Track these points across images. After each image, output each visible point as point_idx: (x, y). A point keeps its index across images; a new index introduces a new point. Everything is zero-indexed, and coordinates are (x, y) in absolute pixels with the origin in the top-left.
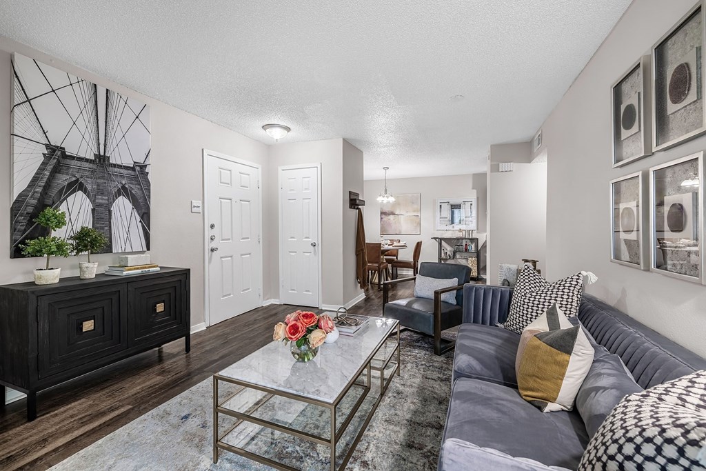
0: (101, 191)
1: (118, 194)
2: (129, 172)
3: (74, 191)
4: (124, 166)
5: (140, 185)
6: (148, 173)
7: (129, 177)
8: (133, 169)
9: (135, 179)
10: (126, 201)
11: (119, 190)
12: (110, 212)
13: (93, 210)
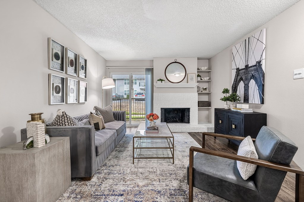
0: (246, 79)
1: (251, 78)
2: (255, 67)
3: (241, 81)
4: (253, 66)
5: (258, 72)
6: (262, 64)
7: (255, 70)
8: (256, 66)
9: (256, 70)
10: (253, 81)
11: (251, 77)
12: (248, 86)
13: (244, 86)
